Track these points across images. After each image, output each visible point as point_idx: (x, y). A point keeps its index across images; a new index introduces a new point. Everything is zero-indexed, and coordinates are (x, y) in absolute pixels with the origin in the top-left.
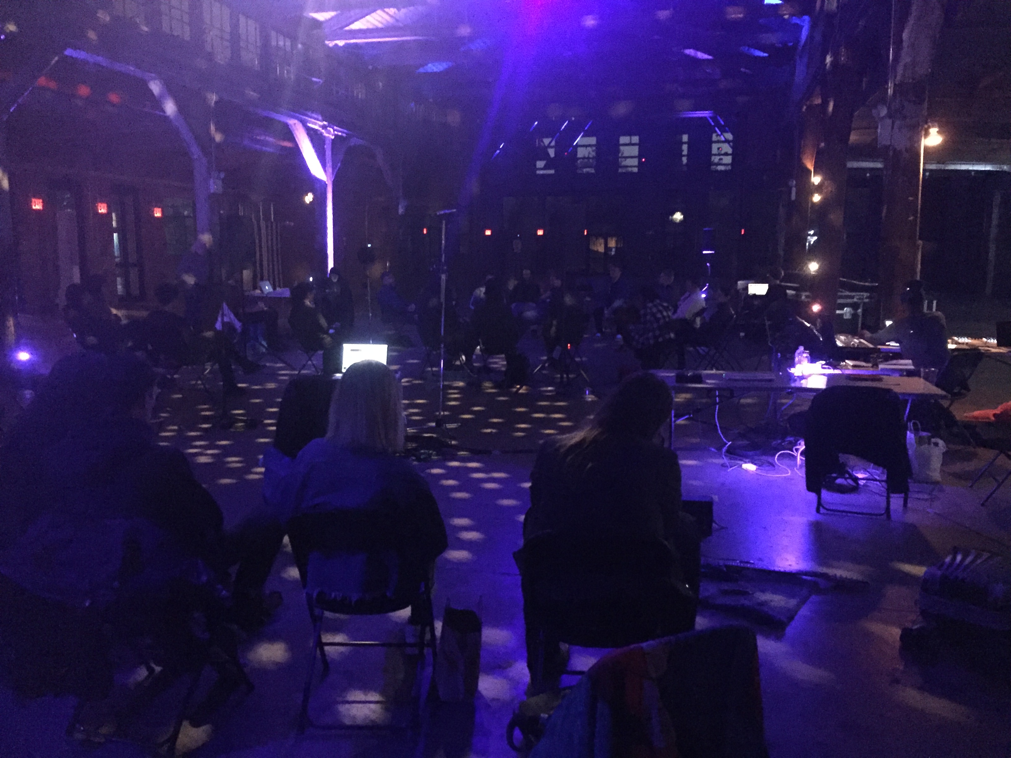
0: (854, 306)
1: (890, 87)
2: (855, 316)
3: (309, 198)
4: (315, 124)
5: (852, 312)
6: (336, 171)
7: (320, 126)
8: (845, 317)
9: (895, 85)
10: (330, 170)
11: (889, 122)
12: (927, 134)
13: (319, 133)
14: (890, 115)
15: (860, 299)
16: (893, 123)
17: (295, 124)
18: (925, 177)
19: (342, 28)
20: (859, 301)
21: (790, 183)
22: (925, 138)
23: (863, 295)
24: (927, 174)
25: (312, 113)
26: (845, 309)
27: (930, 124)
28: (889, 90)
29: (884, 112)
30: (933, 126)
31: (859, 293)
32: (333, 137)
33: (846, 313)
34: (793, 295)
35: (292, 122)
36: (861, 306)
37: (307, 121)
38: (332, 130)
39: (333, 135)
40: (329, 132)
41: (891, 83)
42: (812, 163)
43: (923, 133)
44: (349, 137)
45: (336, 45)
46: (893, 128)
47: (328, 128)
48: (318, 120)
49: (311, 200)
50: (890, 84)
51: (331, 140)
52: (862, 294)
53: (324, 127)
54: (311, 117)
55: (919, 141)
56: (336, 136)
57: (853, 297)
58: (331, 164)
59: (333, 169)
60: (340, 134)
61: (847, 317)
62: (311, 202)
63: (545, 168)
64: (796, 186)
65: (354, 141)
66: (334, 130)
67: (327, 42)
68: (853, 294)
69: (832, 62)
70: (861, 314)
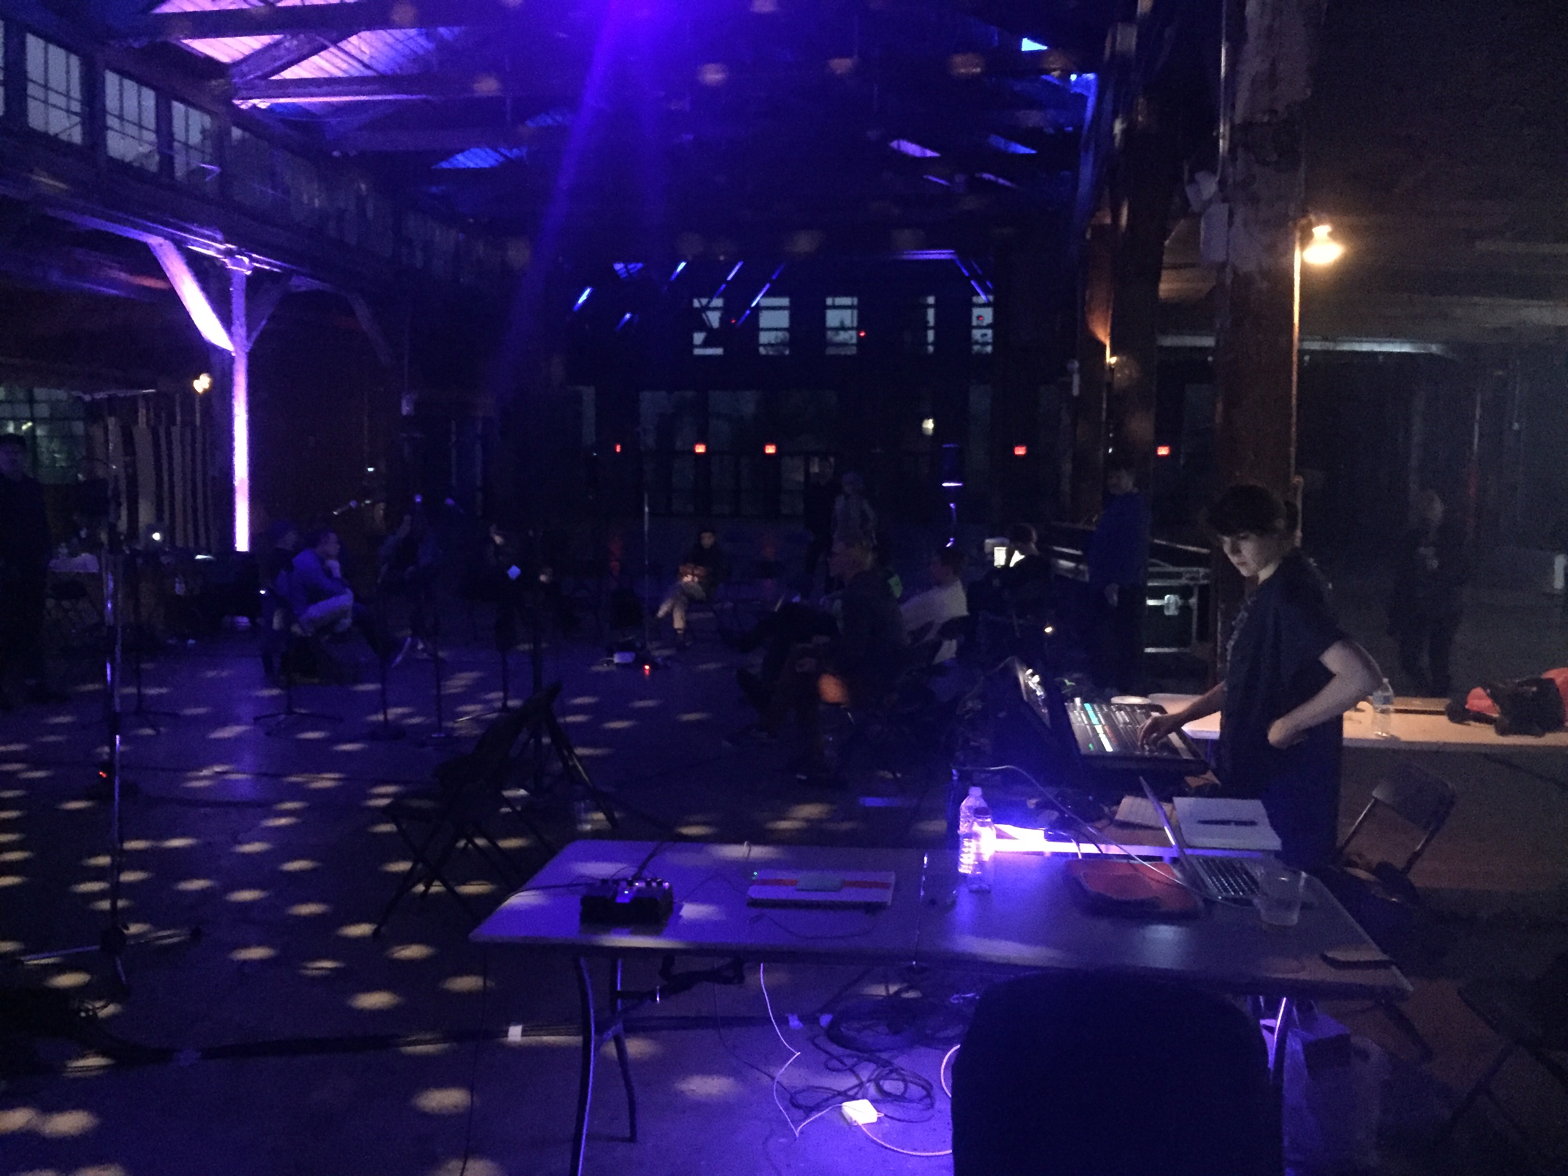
0: (1184, 592)
1: (1224, 136)
2: (1184, 609)
3: (202, 384)
4: (208, 247)
5: (1180, 602)
6: (255, 335)
7: (219, 251)
8: (1167, 613)
9: (1232, 128)
10: (240, 330)
11: (1224, 208)
12: (1306, 238)
13: (218, 264)
14: (1224, 194)
15: (1192, 579)
16: (1231, 215)
17: (161, 245)
18: (1303, 364)
19: (265, 76)
20: (1192, 583)
21: (1069, 366)
22: (1303, 246)
23: (1198, 572)
24: (1307, 358)
25: (202, 227)
26: (1167, 597)
27: (1313, 218)
28: (1221, 142)
29: (1209, 186)
30: (1319, 222)
31: (1190, 569)
32: (249, 273)
33: (1168, 604)
34: (1069, 570)
35: (154, 240)
36: (1196, 591)
37: (186, 241)
38: (246, 260)
39: (248, 270)
40: (240, 263)
41: (1224, 125)
42: (1106, 330)
43: (1298, 235)
44: (287, 274)
45: (254, 107)
46: (1230, 224)
47: (238, 257)
48: (215, 240)
49: (207, 386)
50: (1223, 128)
51: (244, 279)
52: (1195, 569)
53: (229, 253)
54: (196, 234)
55: (1290, 252)
56: (255, 270)
57: (1178, 576)
58: (243, 319)
59: (249, 330)
60: (267, 268)
61: (1171, 612)
62: (205, 391)
63: (706, 344)
64: (1080, 370)
65: (301, 284)
66: (252, 260)
67: (237, 102)
68: (1182, 569)
69: (1124, 132)
70: (1195, 607)
